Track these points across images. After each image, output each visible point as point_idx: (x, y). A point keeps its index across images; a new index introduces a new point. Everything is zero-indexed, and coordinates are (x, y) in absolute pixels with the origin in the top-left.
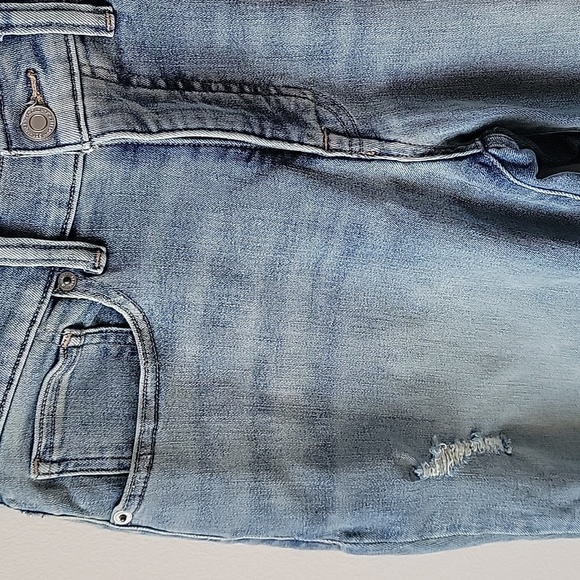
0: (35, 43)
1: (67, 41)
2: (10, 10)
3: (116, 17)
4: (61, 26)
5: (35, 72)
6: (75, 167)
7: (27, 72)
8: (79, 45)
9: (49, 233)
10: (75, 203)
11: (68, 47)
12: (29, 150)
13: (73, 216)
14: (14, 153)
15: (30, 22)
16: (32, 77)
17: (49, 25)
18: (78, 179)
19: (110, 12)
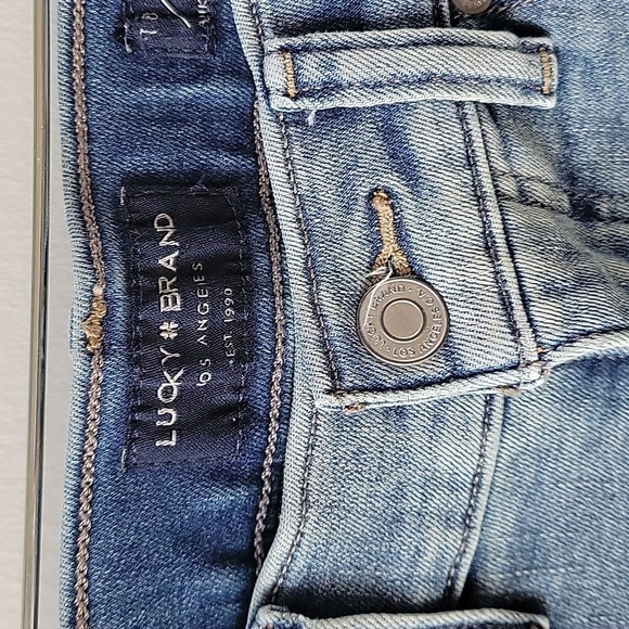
0: (390, 127)
1: (463, 119)
2: (333, 49)
3: (559, 61)
4: (452, 81)
5: (390, 195)
6: (486, 425)
7: (370, 197)
8: (489, 127)
9: (421, 593)
10: (480, 514)
11: (467, 133)
12: (383, 390)
13: (473, 545)
14: (349, 399)
15: (383, 73)
16: (383, 209)
17: (427, 80)
18: (491, 453)
19: (547, 49)
